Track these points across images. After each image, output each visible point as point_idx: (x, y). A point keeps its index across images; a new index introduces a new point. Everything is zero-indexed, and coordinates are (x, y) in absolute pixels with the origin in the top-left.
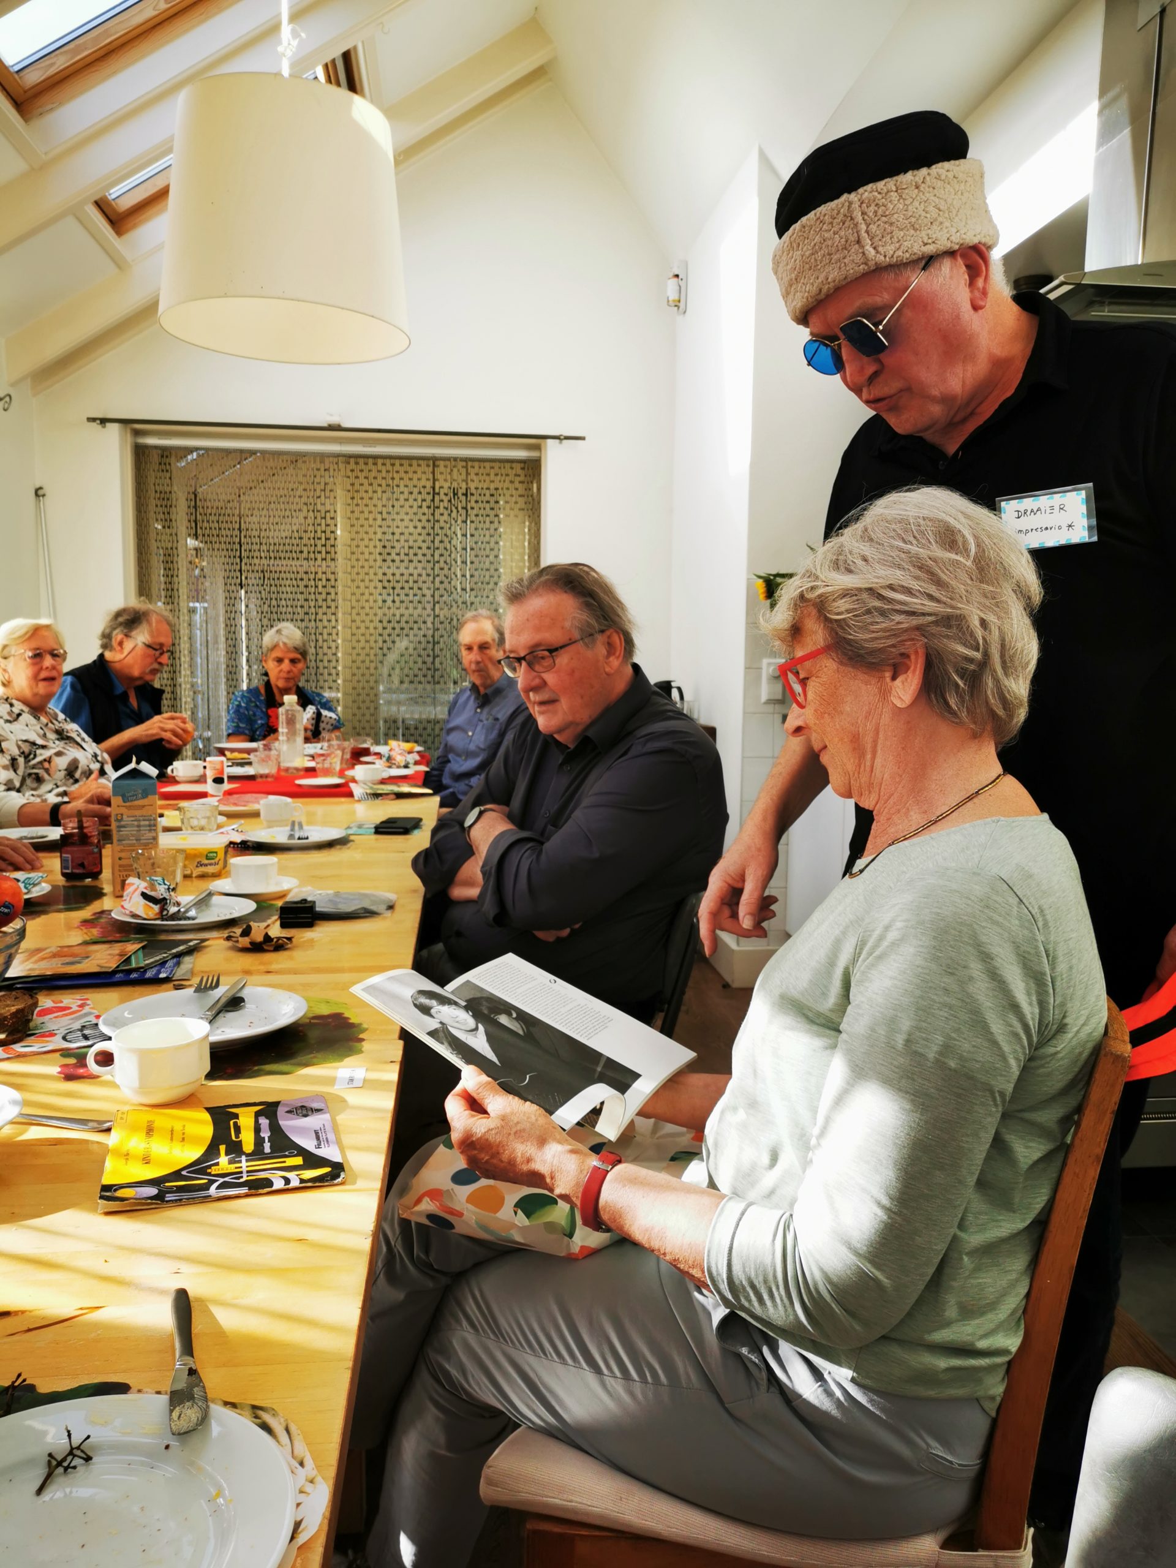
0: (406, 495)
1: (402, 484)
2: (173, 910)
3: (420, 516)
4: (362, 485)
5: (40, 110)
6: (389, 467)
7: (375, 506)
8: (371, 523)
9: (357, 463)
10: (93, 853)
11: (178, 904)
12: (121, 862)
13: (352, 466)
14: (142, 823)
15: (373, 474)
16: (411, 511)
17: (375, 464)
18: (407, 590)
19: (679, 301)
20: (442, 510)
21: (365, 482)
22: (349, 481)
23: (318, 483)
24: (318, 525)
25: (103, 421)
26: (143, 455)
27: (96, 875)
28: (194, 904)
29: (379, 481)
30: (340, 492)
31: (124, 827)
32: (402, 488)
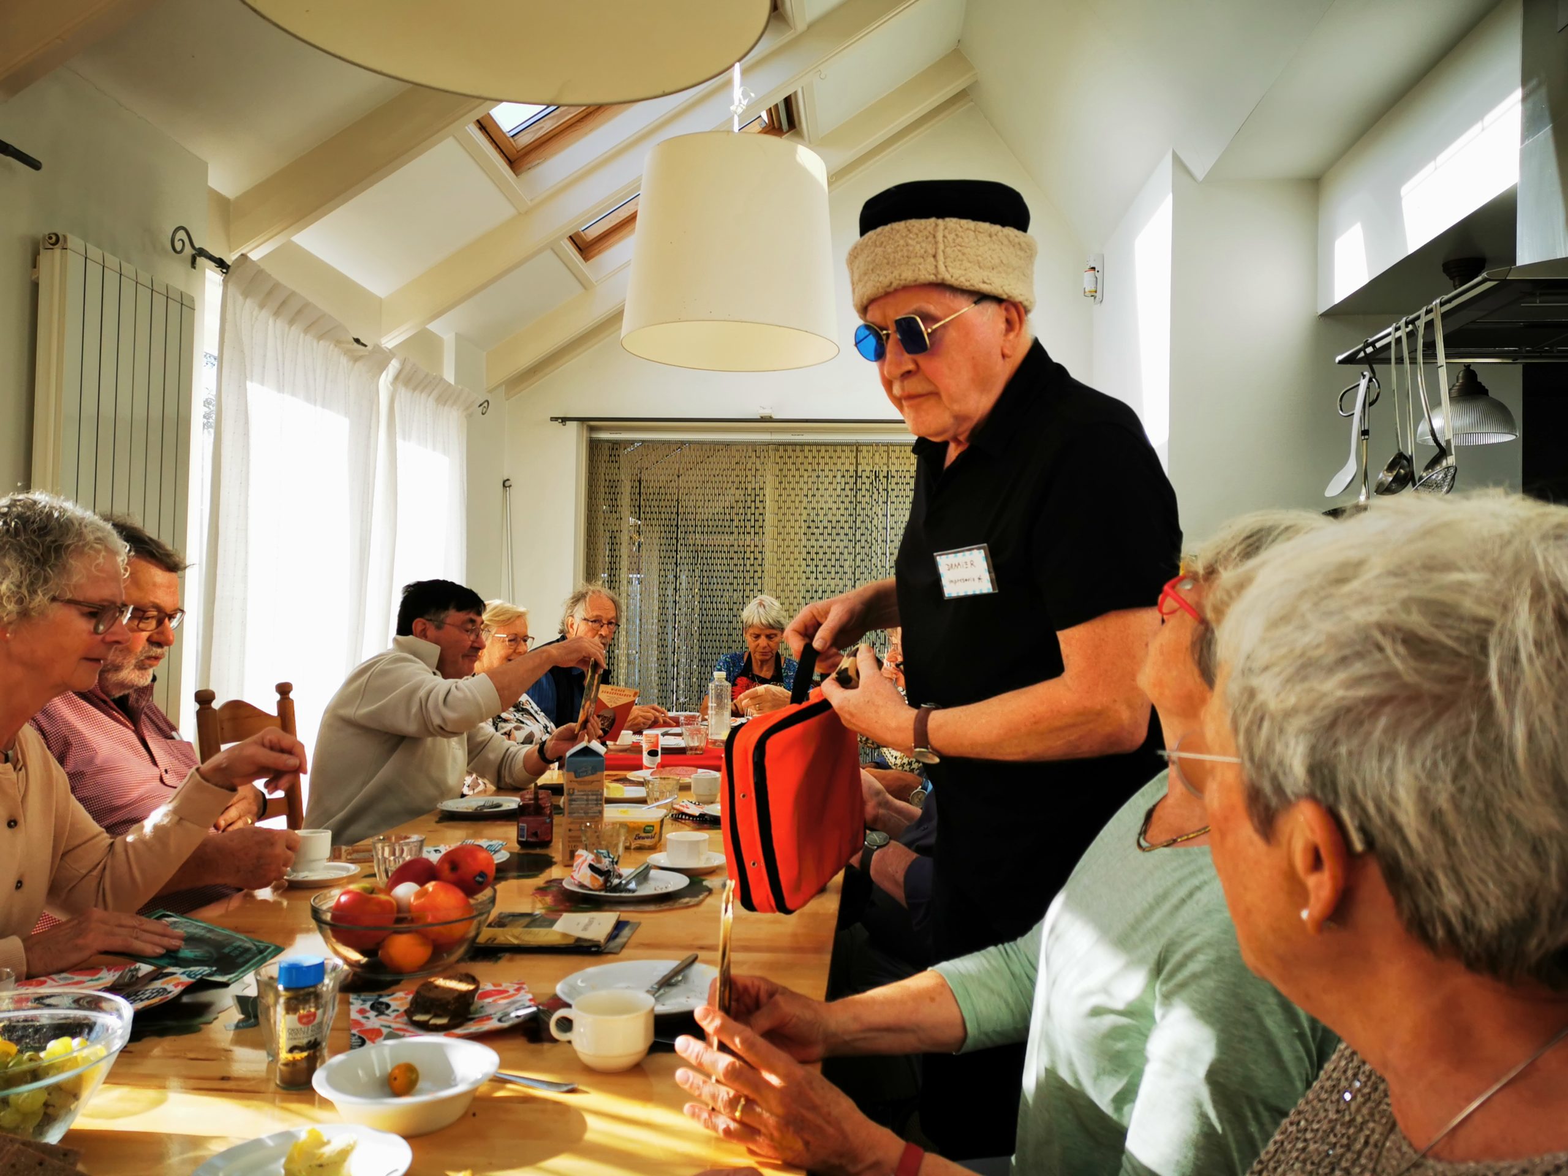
0: (830, 479)
1: (827, 468)
2: (616, 881)
3: (843, 498)
4: (789, 470)
5: (529, 166)
6: (815, 453)
7: (801, 489)
8: (797, 505)
9: (785, 451)
10: (545, 823)
11: (620, 876)
12: (571, 834)
13: (781, 453)
14: (590, 797)
15: (800, 460)
16: (834, 494)
17: (802, 451)
18: (829, 568)
19: (1096, 292)
20: (864, 492)
21: (793, 467)
22: (777, 467)
23: (749, 470)
24: (748, 508)
25: (564, 420)
26: (596, 448)
27: (547, 844)
28: (634, 877)
29: (806, 466)
30: (769, 478)
31: (574, 800)
32: (827, 472)
